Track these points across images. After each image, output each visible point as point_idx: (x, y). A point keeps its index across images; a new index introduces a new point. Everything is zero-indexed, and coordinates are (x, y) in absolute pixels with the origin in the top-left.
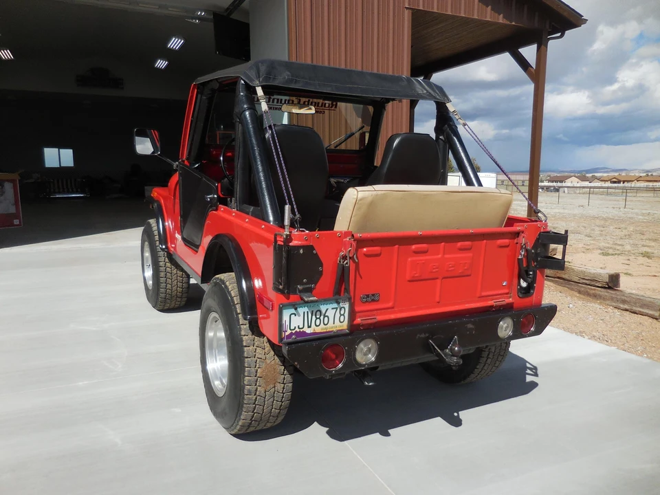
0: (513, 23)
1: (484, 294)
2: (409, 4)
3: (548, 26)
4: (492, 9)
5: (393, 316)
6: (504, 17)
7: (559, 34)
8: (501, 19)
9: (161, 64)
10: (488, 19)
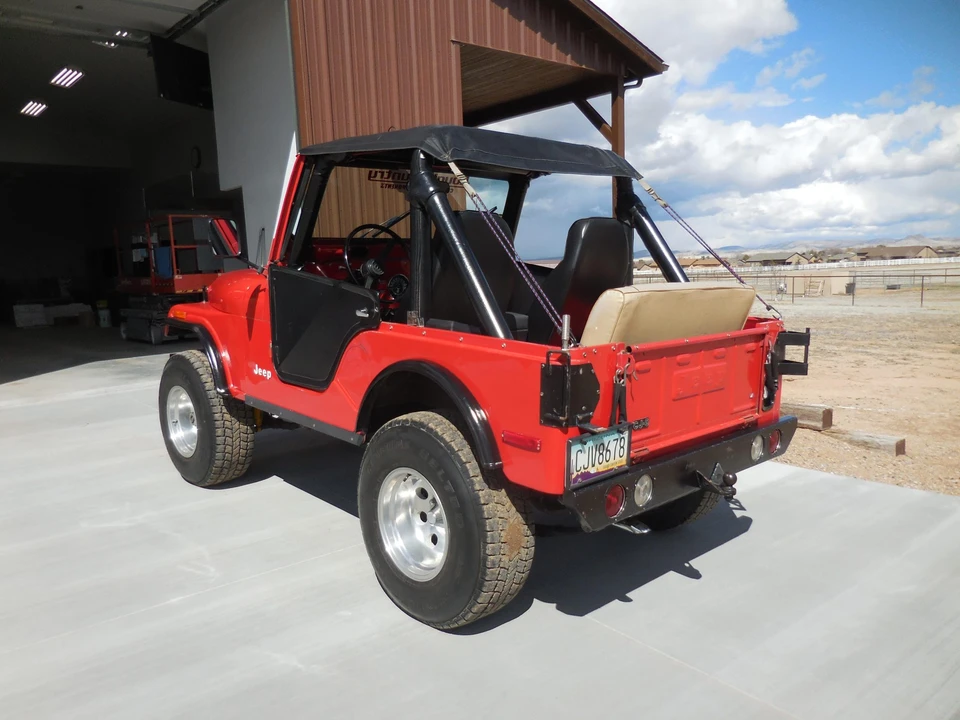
0: (584, 67)
1: (735, 409)
2: (456, 37)
3: (623, 72)
4: (558, 47)
5: (662, 445)
6: (573, 58)
7: (635, 82)
8: (569, 61)
9: (34, 108)
10: (554, 60)
